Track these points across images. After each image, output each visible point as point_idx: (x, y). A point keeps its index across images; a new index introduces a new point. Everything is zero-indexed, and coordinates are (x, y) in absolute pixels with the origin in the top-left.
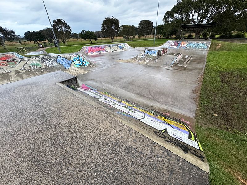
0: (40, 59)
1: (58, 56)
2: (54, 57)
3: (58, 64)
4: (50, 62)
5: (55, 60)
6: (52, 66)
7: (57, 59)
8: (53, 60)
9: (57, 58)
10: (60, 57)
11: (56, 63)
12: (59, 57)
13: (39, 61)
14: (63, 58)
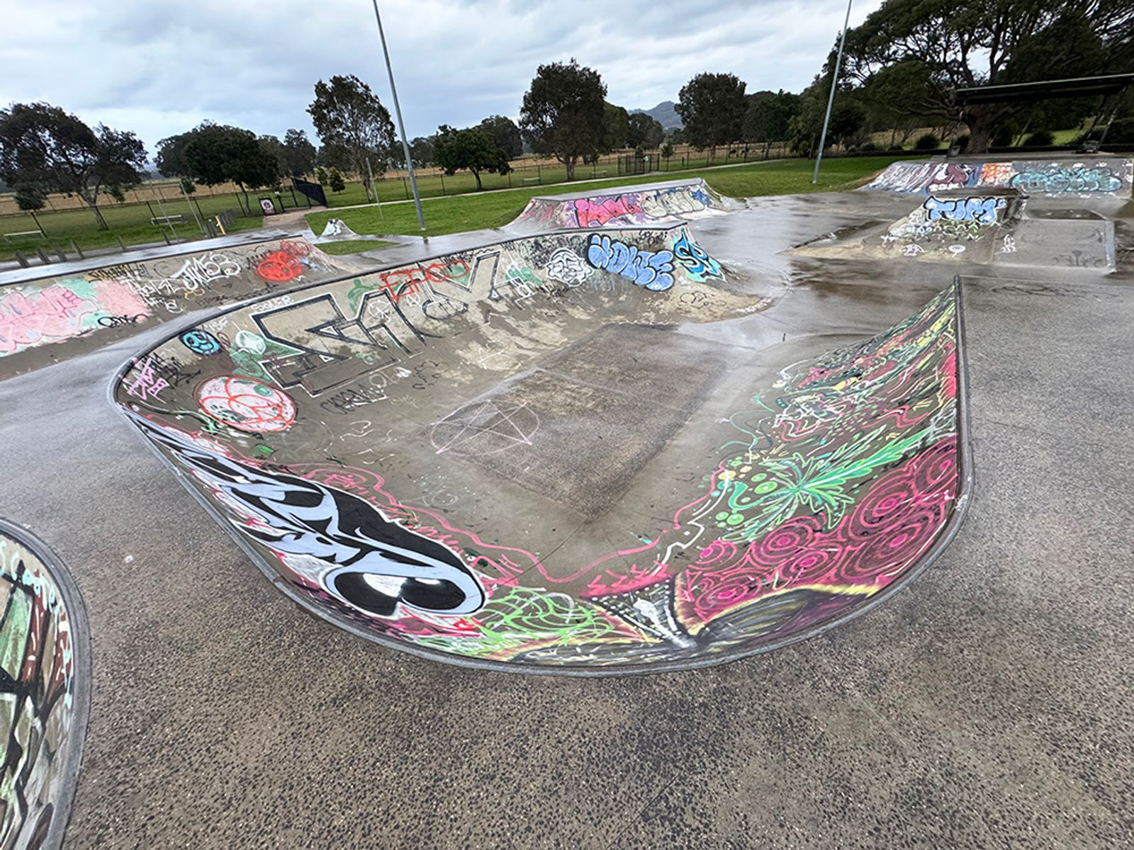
0: (526, 251)
1: (590, 237)
2: (575, 241)
3: (599, 272)
4: (564, 261)
5: (578, 253)
6: (576, 282)
7: (587, 250)
8: (573, 253)
9: (590, 244)
10: (602, 238)
11: (587, 269)
12: (596, 239)
13: (527, 259)
14: (613, 242)
